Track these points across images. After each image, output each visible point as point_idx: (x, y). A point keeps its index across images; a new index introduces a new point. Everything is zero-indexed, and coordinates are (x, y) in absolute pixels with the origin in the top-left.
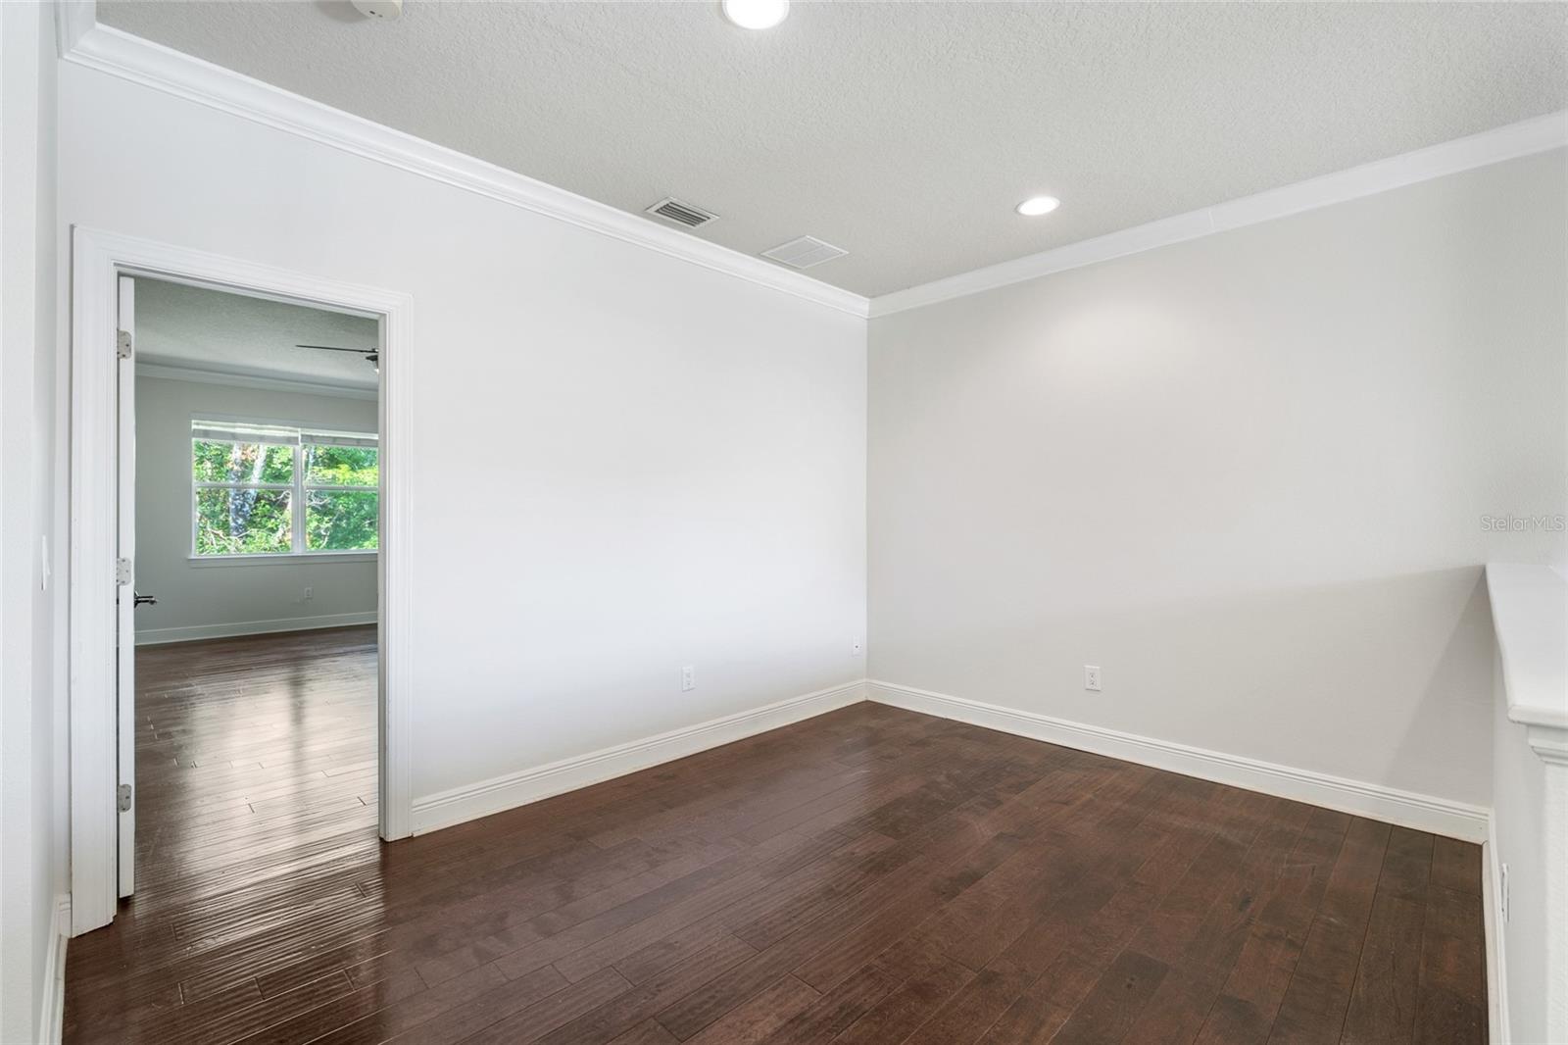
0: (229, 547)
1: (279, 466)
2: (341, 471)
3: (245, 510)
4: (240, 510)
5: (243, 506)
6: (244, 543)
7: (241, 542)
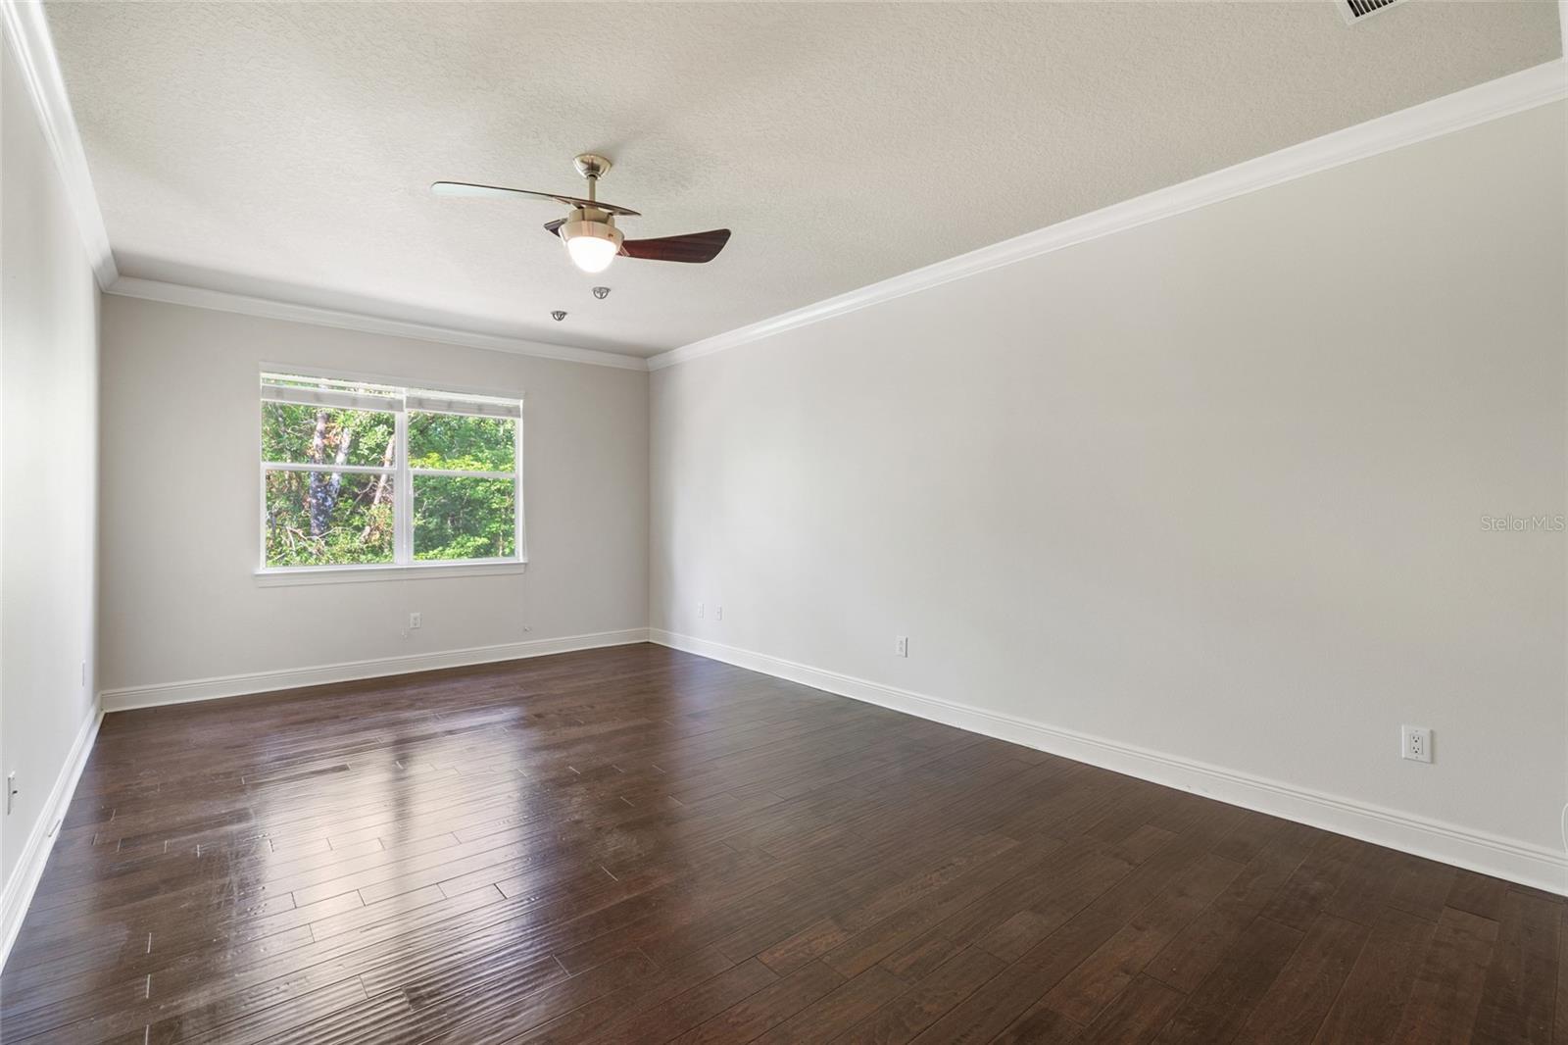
0: (310, 549)
1: (366, 452)
2: (430, 461)
3: (327, 504)
4: (323, 504)
5: (325, 500)
6: (327, 543)
7: (323, 543)
